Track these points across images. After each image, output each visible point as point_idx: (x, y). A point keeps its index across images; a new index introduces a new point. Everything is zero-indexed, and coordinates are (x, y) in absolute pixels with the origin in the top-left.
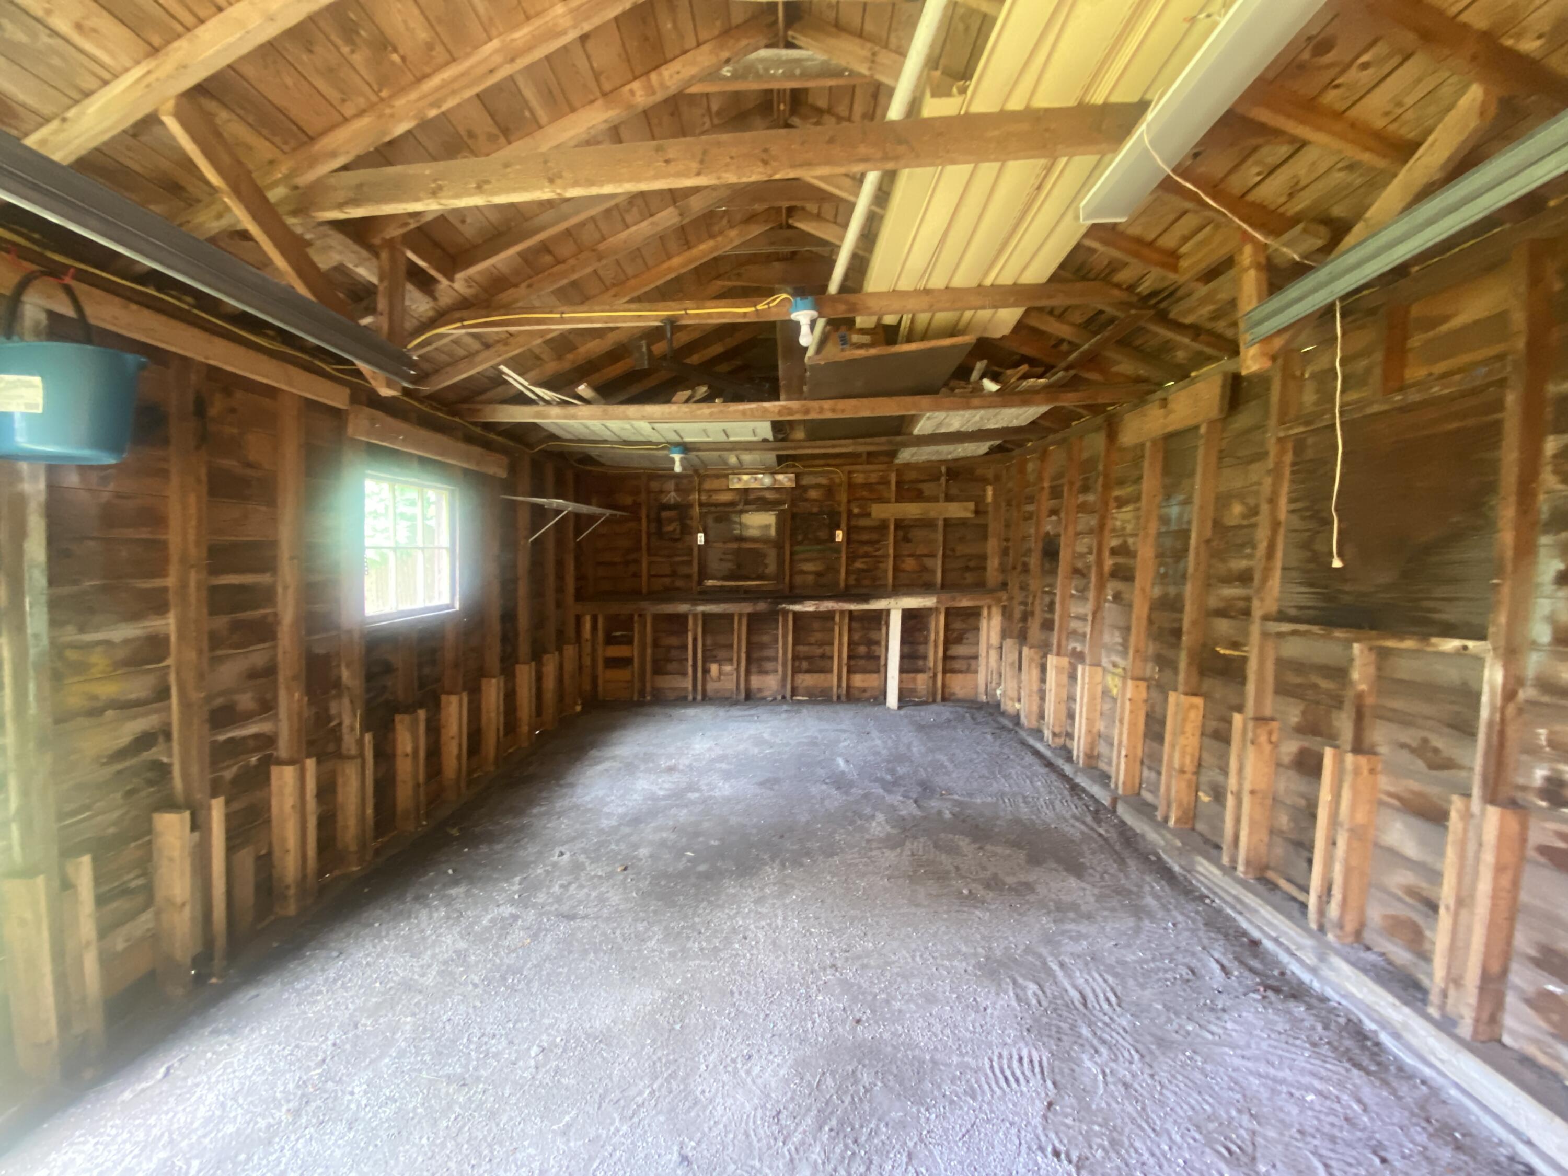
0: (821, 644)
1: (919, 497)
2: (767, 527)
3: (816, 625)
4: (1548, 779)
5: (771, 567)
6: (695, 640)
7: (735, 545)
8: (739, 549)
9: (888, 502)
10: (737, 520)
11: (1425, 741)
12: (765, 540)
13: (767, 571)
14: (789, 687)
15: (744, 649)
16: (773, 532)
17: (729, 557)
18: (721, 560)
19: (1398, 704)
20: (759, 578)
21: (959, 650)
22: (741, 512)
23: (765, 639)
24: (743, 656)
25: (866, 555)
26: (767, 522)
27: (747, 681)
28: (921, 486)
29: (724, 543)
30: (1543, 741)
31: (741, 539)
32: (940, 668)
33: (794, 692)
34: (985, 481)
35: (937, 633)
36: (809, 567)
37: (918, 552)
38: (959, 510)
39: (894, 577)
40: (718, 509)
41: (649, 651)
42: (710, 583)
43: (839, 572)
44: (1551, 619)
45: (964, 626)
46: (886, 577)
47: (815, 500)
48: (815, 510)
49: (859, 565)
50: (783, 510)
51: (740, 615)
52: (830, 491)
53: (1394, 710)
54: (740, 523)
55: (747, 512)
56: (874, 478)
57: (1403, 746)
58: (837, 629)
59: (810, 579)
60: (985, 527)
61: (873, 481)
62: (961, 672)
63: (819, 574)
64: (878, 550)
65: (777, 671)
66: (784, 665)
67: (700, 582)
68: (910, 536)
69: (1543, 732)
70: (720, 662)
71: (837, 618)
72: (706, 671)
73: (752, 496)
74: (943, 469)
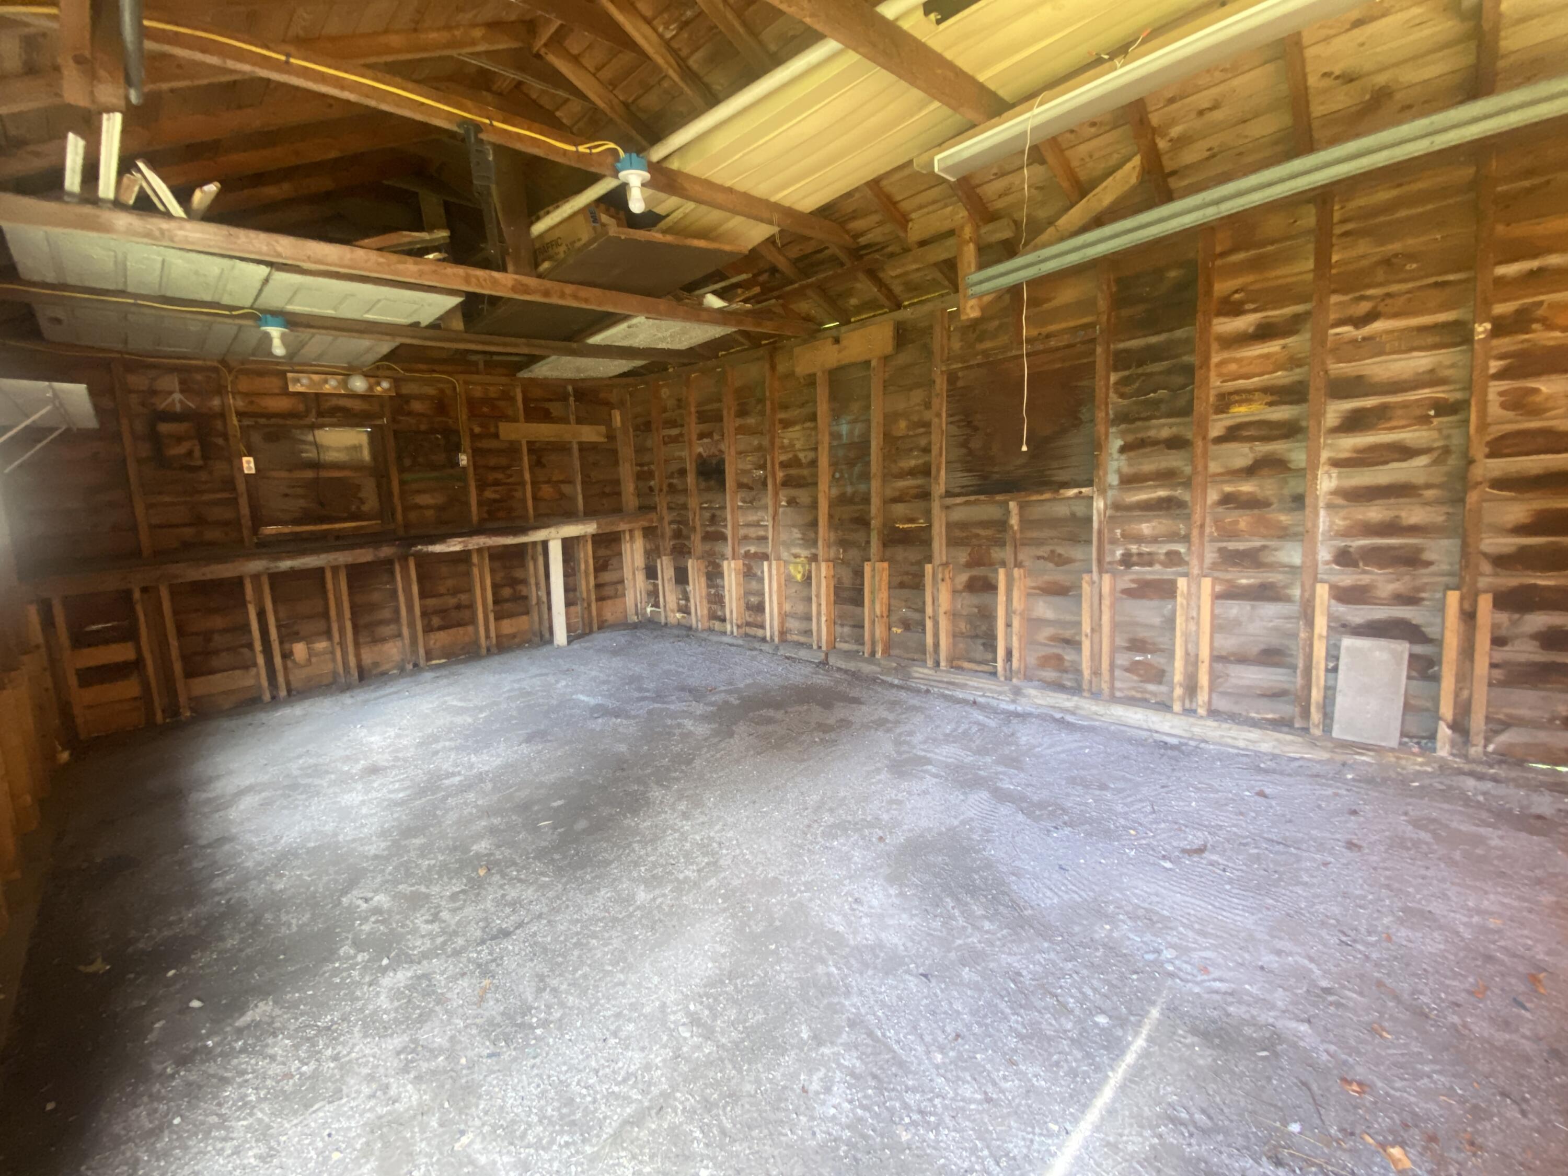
0: (455, 592)
1: (546, 417)
2: (357, 448)
3: (444, 570)
4: (1123, 555)
5: (371, 502)
6: (261, 615)
7: (309, 474)
8: (316, 480)
9: (516, 420)
10: (310, 438)
11: (1052, 552)
12: (358, 467)
13: (365, 508)
14: (422, 652)
15: (347, 614)
16: (366, 455)
17: (300, 491)
18: (286, 495)
19: (1035, 534)
20: (354, 517)
21: (607, 577)
22: (313, 427)
23: (376, 597)
24: (349, 625)
25: (497, 483)
26: (356, 442)
27: (358, 656)
28: (547, 405)
29: (290, 471)
30: (1119, 536)
31: (316, 465)
32: (593, 597)
33: (429, 656)
34: (609, 405)
35: (586, 562)
36: (424, 499)
37: (554, 479)
38: (590, 434)
39: (535, 508)
40: (273, 421)
41: (174, 643)
42: (271, 529)
43: (467, 504)
44: (1119, 471)
45: (609, 552)
46: (525, 508)
47: (423, 415)
48: (423, 427)
49: (489, 494)
50: (381, 427)
51: (335, 569)
52: (441, 406)
53: (1032, 539)
54: (316, 444)
55: (321, 426)
56: (493, 392)
57: (1039, 558)
58: (476, 571)
59: (430, 513)
60: (615, 452)
61: (493, 395)
62: (609, 598)
63: (441, 508)
64: (510, 476)
65: (399, 635)
66: (411, 625)
67: (255, 530)
68: (544, 461)
69: (1118, 531)
70: (308, 639)
71: (475, 559)
72: (287, 656)
73: (326, 405)
74: (570, 388)
